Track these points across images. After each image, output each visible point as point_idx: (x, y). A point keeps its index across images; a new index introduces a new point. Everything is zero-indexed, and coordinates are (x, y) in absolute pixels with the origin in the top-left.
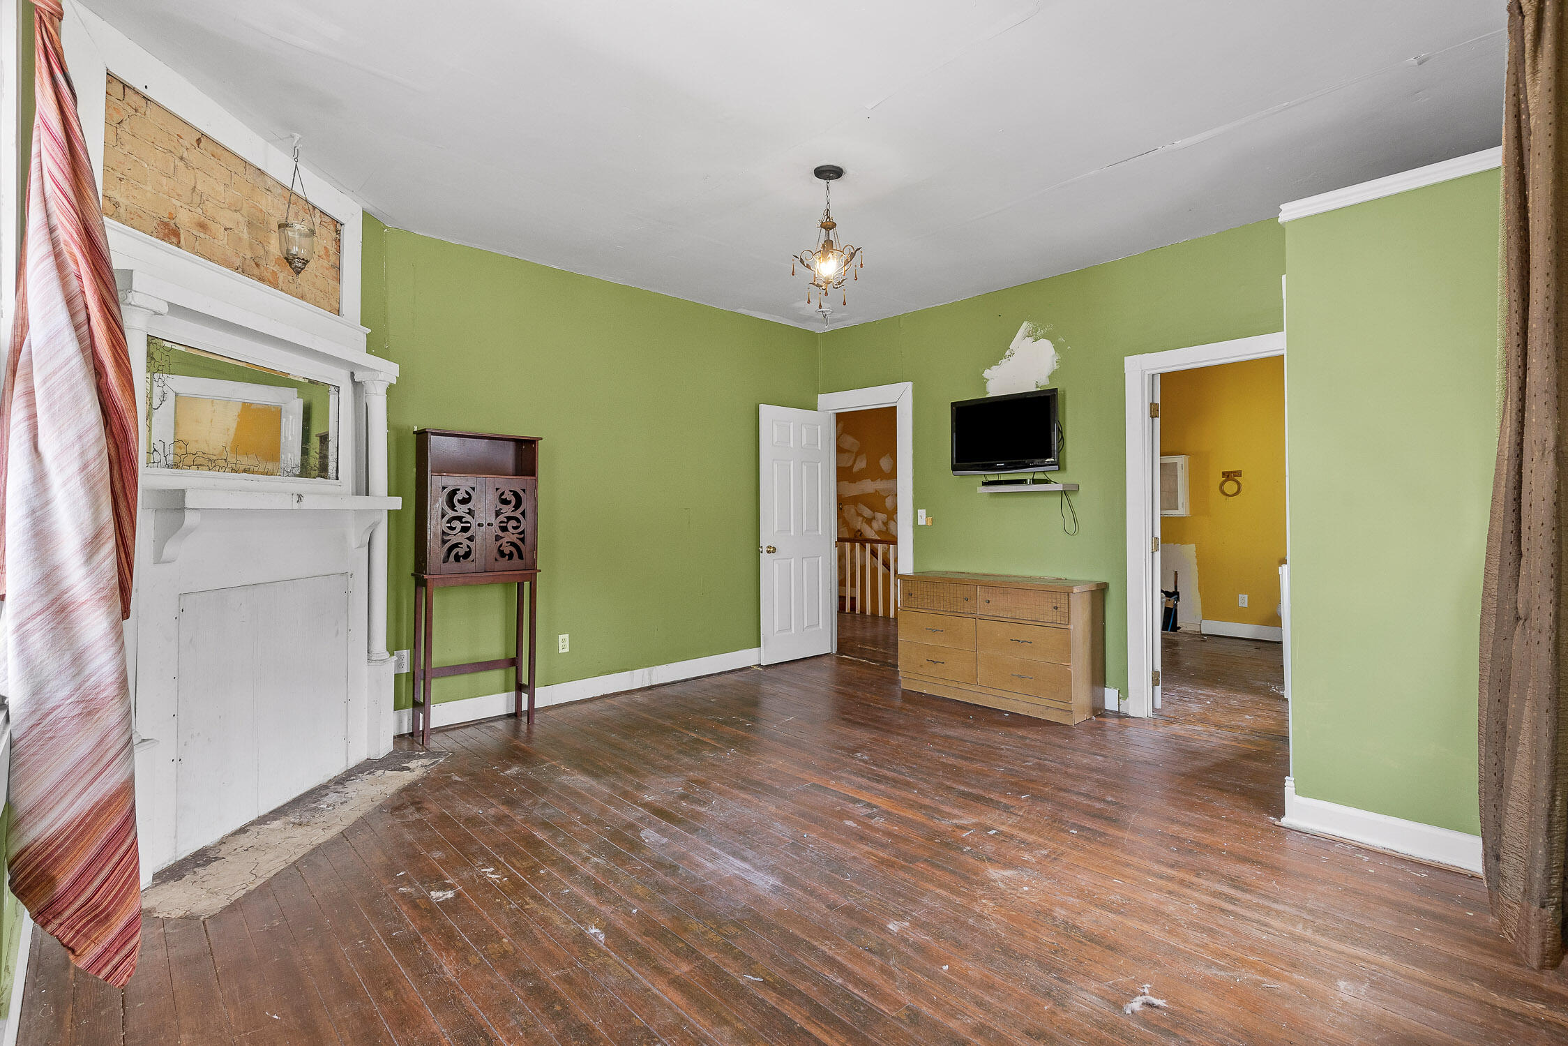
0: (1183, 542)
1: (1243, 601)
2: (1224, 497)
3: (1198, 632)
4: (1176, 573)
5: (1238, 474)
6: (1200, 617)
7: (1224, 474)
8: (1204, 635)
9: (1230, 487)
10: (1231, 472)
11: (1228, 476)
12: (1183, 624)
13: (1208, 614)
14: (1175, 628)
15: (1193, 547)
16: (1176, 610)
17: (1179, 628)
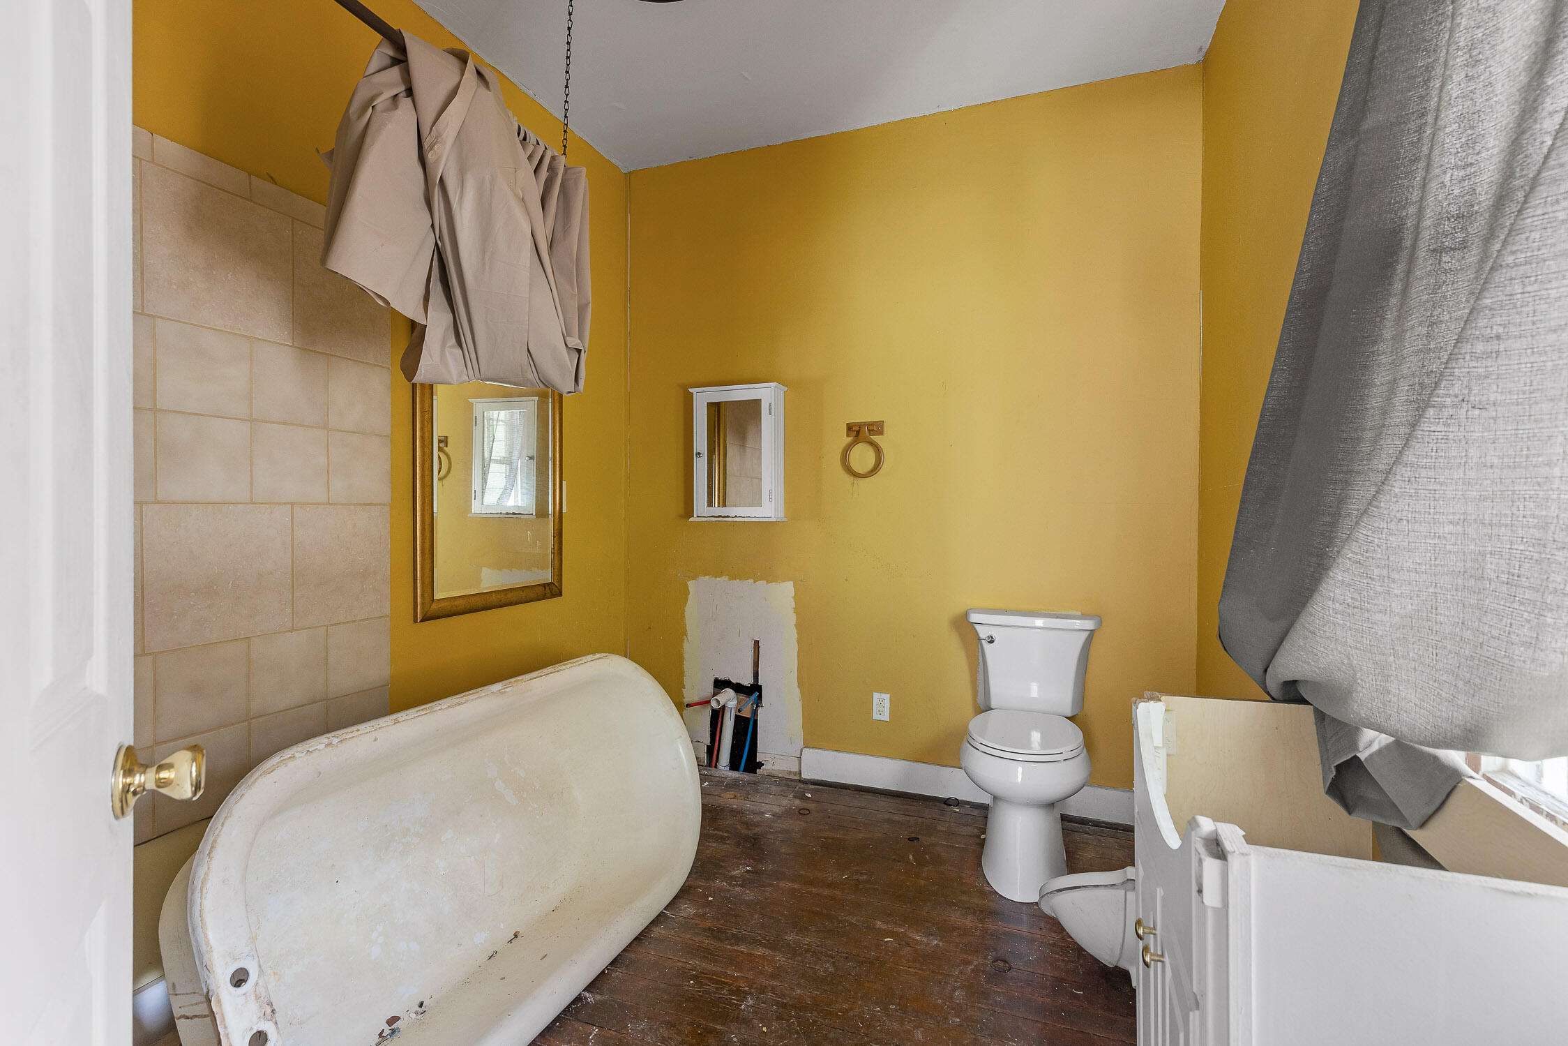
0: (770, 577)
1: (882, 706)
2: (848, 479)
3: (795, 774)
4: (757, 643)
5: (876, 428)
6: (799, 742)
7: (850, 428)
8: (806, 782)
9: (862, 457)
10: (865, 424)
11: (860, 432)
12: (768, 757)
13: (814, 738)
14: (753, 765)
15: (788, 588)
16: (756, 722)
17: (761, 765)
